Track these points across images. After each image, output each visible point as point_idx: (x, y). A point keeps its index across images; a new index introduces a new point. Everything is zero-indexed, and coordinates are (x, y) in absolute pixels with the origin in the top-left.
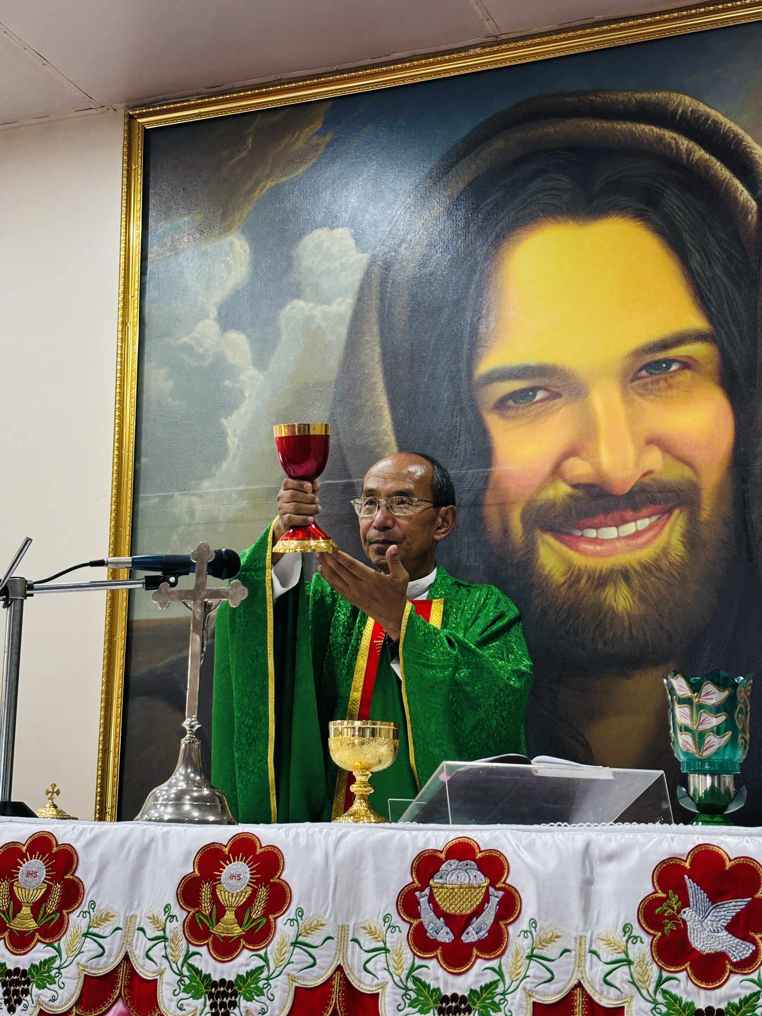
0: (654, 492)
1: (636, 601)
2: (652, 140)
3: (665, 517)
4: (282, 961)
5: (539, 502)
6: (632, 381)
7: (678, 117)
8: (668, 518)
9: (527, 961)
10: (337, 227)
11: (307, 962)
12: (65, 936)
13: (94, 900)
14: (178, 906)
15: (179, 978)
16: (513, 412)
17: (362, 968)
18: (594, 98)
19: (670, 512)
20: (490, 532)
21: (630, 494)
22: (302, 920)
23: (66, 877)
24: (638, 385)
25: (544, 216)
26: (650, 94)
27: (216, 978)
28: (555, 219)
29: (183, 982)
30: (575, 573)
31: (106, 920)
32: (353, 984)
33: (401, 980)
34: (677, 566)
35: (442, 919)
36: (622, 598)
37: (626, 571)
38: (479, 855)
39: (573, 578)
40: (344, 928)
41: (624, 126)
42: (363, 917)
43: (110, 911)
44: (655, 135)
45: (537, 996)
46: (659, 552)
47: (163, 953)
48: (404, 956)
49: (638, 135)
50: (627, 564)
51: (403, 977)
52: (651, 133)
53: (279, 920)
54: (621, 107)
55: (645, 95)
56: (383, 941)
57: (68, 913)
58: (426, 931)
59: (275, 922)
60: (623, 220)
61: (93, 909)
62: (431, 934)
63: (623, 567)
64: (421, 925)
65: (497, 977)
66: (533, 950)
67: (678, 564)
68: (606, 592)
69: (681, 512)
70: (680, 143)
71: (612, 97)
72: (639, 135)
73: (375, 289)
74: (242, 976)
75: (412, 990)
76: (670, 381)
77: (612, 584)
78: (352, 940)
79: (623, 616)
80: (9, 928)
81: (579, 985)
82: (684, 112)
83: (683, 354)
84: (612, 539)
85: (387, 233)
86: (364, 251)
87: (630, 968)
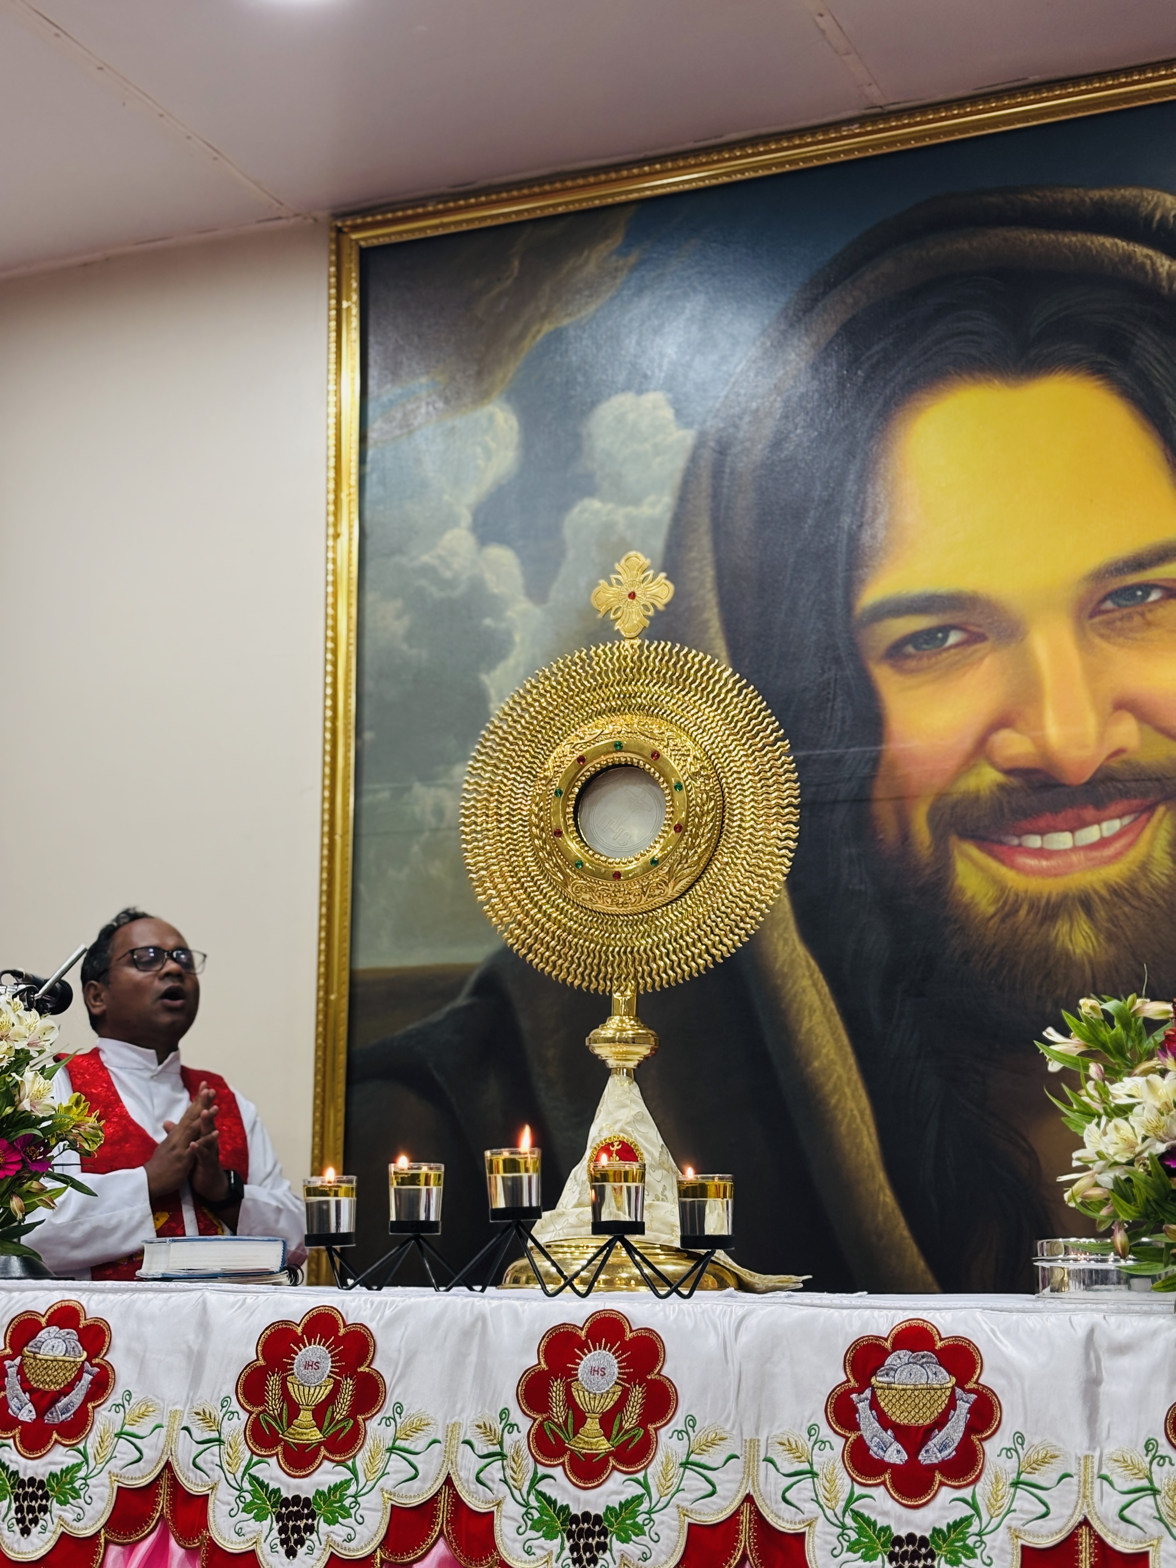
0: (1128, 781)
1: (1102, 941)
2: (1117, 259)
3: (1144, 817)
4: (668, 1488)
5: (955, 796)
6: (1092, 616)
7: (1155, 225)
8: (1148, 820)
9: (1012, 1490)
10: (647, 390)
11: (705, 1490)
12: (362, 1451)
13: (400, 1401)
14: (519, 1412)
15: (524, 1510)
16: (912, 664)
17: (780, 1499)
18: (1027, 197)
19: (1150, 809)
20: (881, 840)
21: (1092, 783)
22: (694, 1431)
23: (359, 1370)
24: (1100, 623)
25: (956, 372)
26: (1112, 191)
27: (576, 1510)
28: (971, 375)
29: (530, 1516)
30: (1011, 900)
31: (417, 1430)
32: (769, 1519)
33: (836, 1515)
34: (1164, 891)
35: (889, 1432)
36: (1082, 938)
37: (1086, 897)
38: (939, 1345)
39: (1007, 908)
40: (754, 1443)
41: (1074, 239)
42: (780, 1427)
43: (423, 1417)
44: (1121, 251)
45: (1026, 1538)
46: (1136, 869)
47: (501, 1476)
48: (839, 1482)
49: (1094, 252)
50: (1088, 886)
51: (839, 1511)
52: (1115, 249)
53: (662, 1431)
54: (1069, 211)
55: (1105, 193)
56: (808, 1461)
57: (364, 1420)
58: (869, 1448)
59: (656, 1434)
60: (1074, 378)
61: (400, 1414)
62: (875, 1452)
63: (1083, 891)
64: (860, 1439)
65: (970, 1512)
66: (1019, 1474)
67: (1163, 886)
68: (1057, 928)
69: (1168, 810)
70: (1158, 264)
71: (1055, 196)
72: (1097, 251)
73: (705, 482)
74: (614, 1508)
75: (851, 1528)
76: (1149, 616)
77: (1066, 917)
78: (764, 1460)
79: (1084, 964)
80: (283, 1440)
81: (1085, 1522)
82: (1164, 218)
83: (1165, 576)
84: (1065, 852)
85: (721, 400)
86: (688, 425)
87: (1155, 1499)
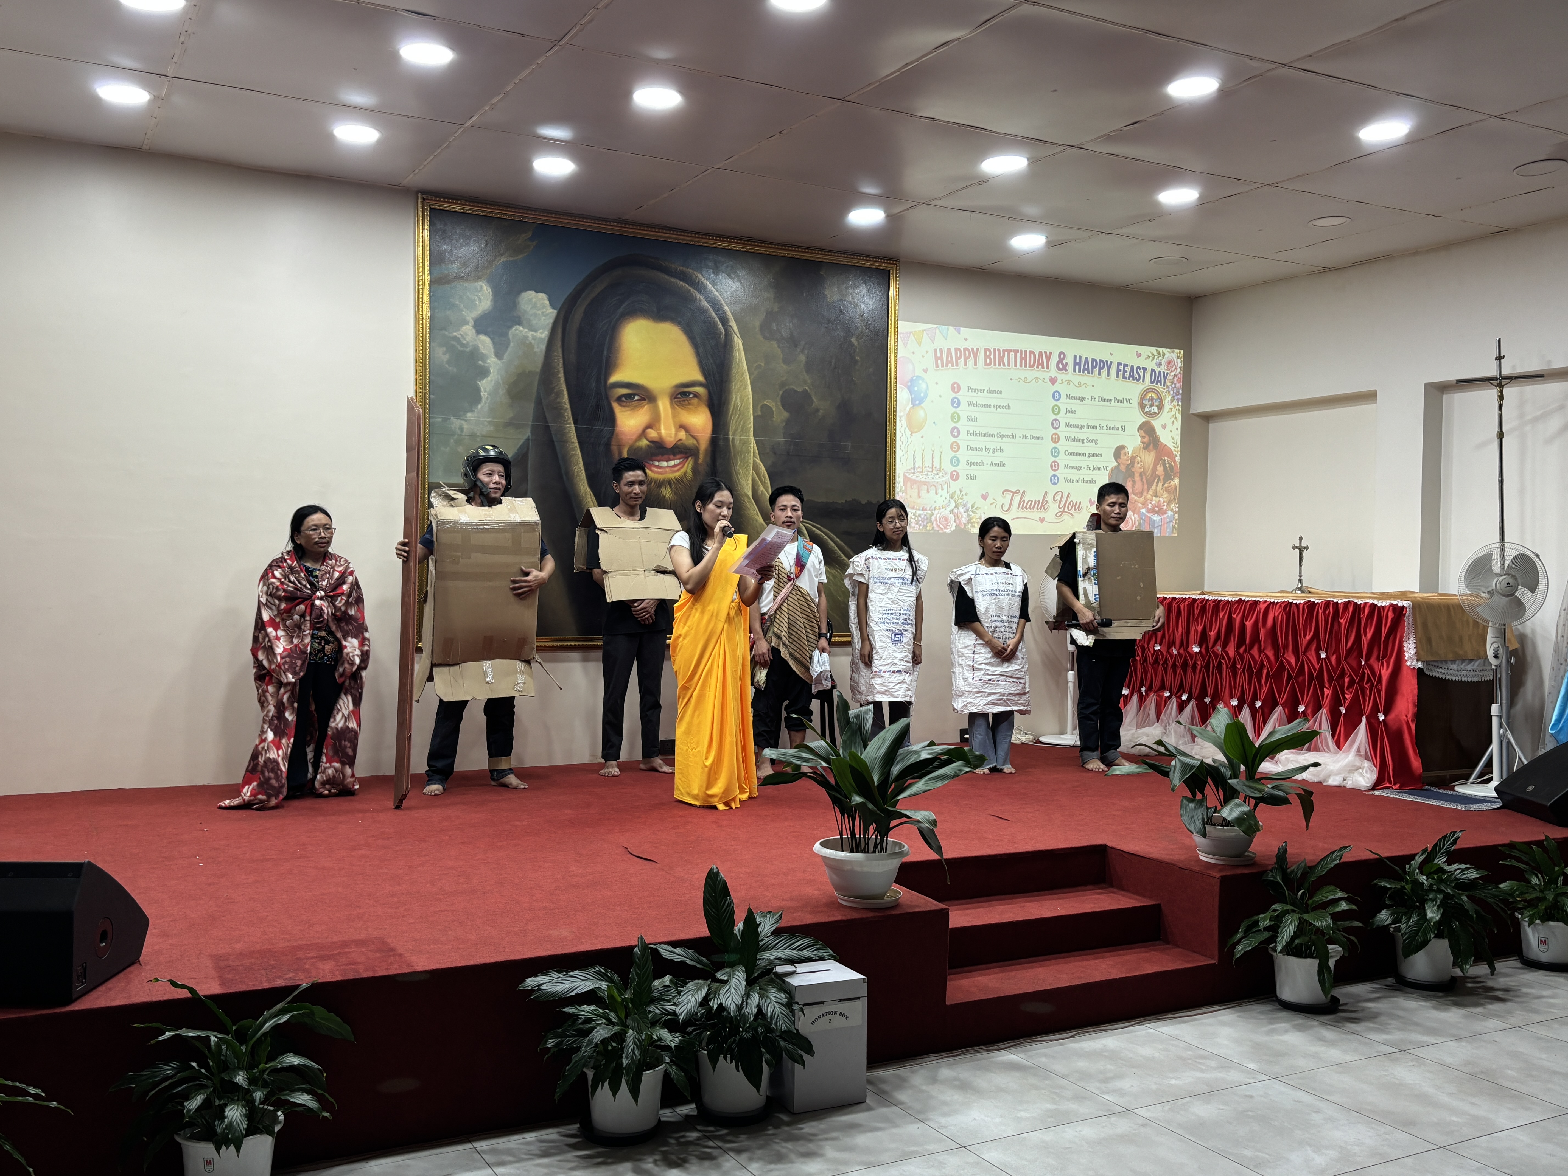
0: (682, 449)
1: (673, 494)
2: (685, 290)
3: (686, 460)
5: (635, 447)
6: (675, 399)
16: (625, 404)
21: (672, 448)
24: (677, 401)
25: (641, 315)
36: (668, 493)
37: (669, 481)
44: (687, 288)
46: (683, 474)
49: (679, 286)
50: (670, 478)
54: (673, 271)
60: (673, 324)
67: (689, 480)
68: (661, 489)
69: (692, 458)
70: (697, 295)
73: (560, 330)
76: (689, 401)
77: (664, 485)
79: (668, 500)
83: (695, 390)
84: (665, 467)
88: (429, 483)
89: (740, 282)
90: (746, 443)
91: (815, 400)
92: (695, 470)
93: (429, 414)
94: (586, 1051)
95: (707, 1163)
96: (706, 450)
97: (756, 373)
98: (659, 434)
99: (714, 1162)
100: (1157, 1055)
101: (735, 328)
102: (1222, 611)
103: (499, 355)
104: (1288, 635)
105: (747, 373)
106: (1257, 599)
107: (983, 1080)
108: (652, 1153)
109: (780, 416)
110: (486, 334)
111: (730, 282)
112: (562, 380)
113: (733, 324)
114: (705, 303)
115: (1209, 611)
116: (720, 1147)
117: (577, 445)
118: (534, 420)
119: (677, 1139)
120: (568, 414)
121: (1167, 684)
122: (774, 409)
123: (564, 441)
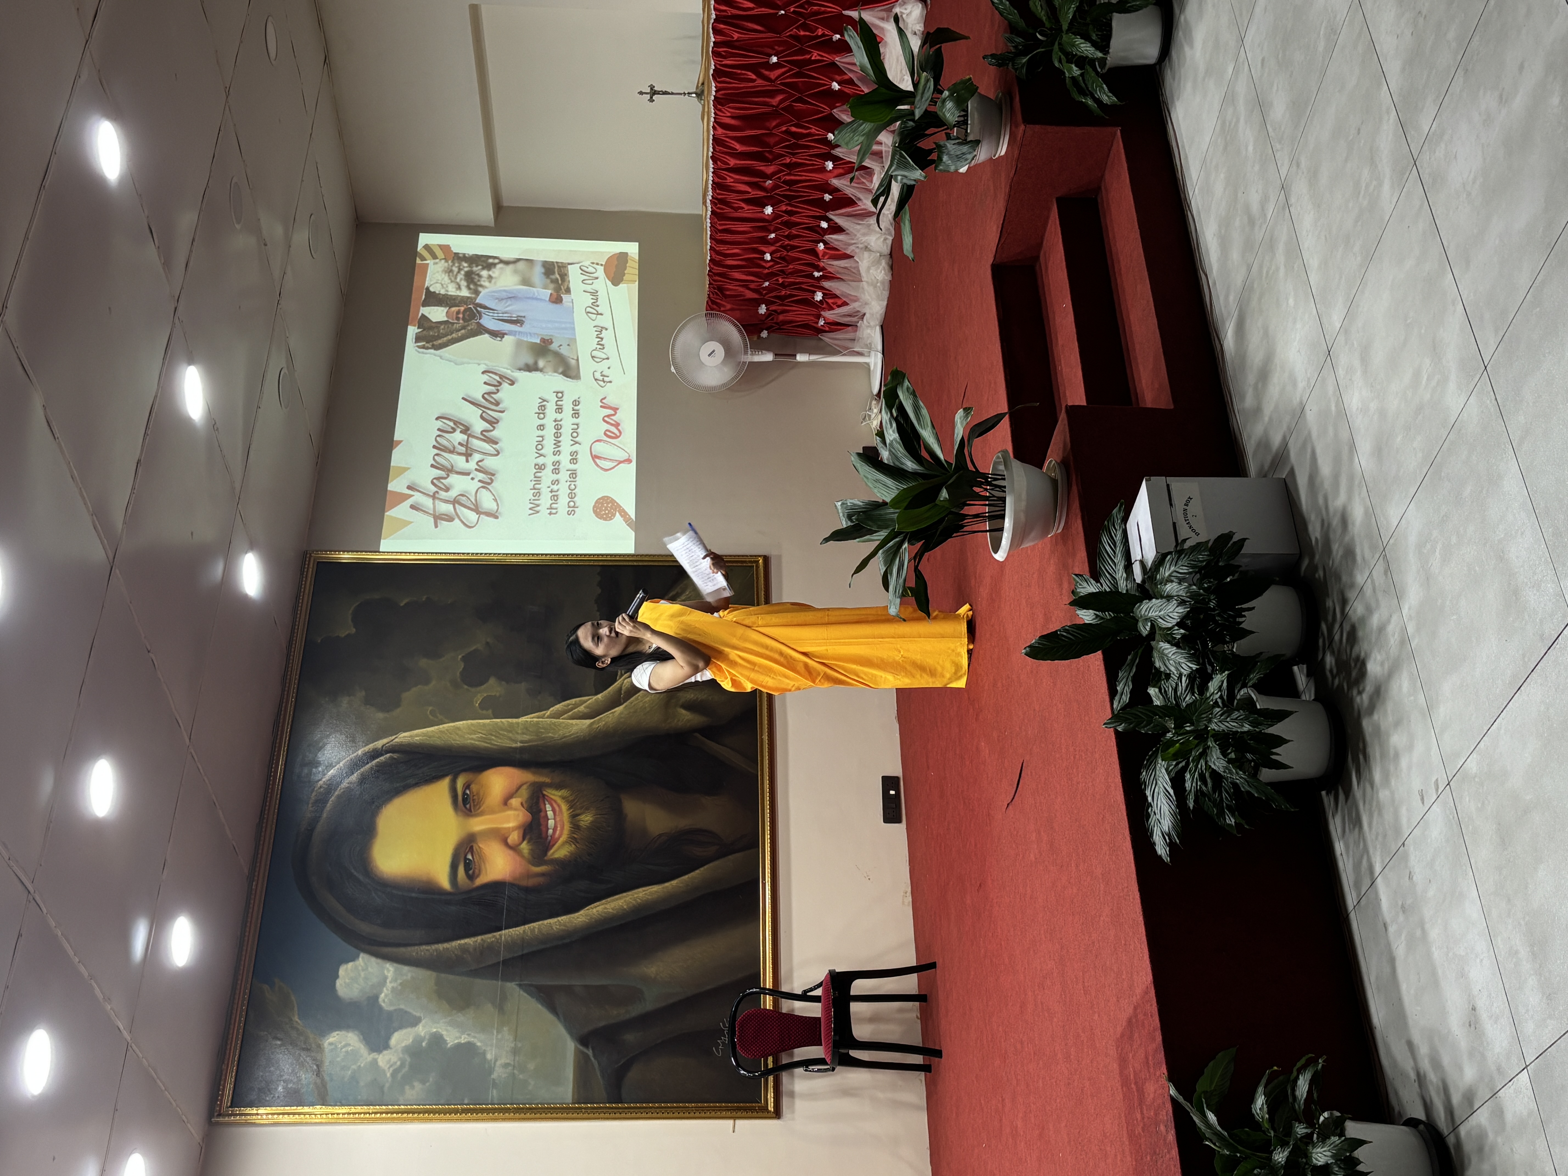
1: (588, 812)
6: (471, 811)
8: (547, 796)
19: (544, 795)
21: (532, 813)
24: (474, 809)
34: (572, 794)
36: (586, 818)
37: (572, 816)
39: (573, 841)
46: (564, 801)
50: (568, 815)
60: (380, 815)
68: (582, 826)
69: (544, 790)
76: (475, 794)
77: (578, 822)
79: (595, 818)
83: (461, 788)
84: (555, 822)
88: (573, 1103)
89: (330, 735)
90: (526, 727)
91: (474, 648)
92: (558, 787)
93: (488, 1105)
94: (1239, 777)
95: (1360, 634)
96: (534, 773)
97: (440, 717)
98: (514, 829)
99: (1357, 625)
100: (1222, 176)
101: (385, 741)
102: (726, 179)
103: (415, 1022)
104: (753, 101)
105: (441, 726)
106: (711, 137)
107: (1255, 356)
108: (1351, 700)
109: (493, 687)
110: (388, 1038)
111: (328, 747)
112: (446, 945)
113: (379, 744)
114: (354, 777)
115: (724, 195)
116: (1341, 625)
117: (526, 926)
118: (497, 980)
119: (1334, 677)
120: (489, 938)
121: (809, 245)
122: (485, 695)
123: (523, 942)
